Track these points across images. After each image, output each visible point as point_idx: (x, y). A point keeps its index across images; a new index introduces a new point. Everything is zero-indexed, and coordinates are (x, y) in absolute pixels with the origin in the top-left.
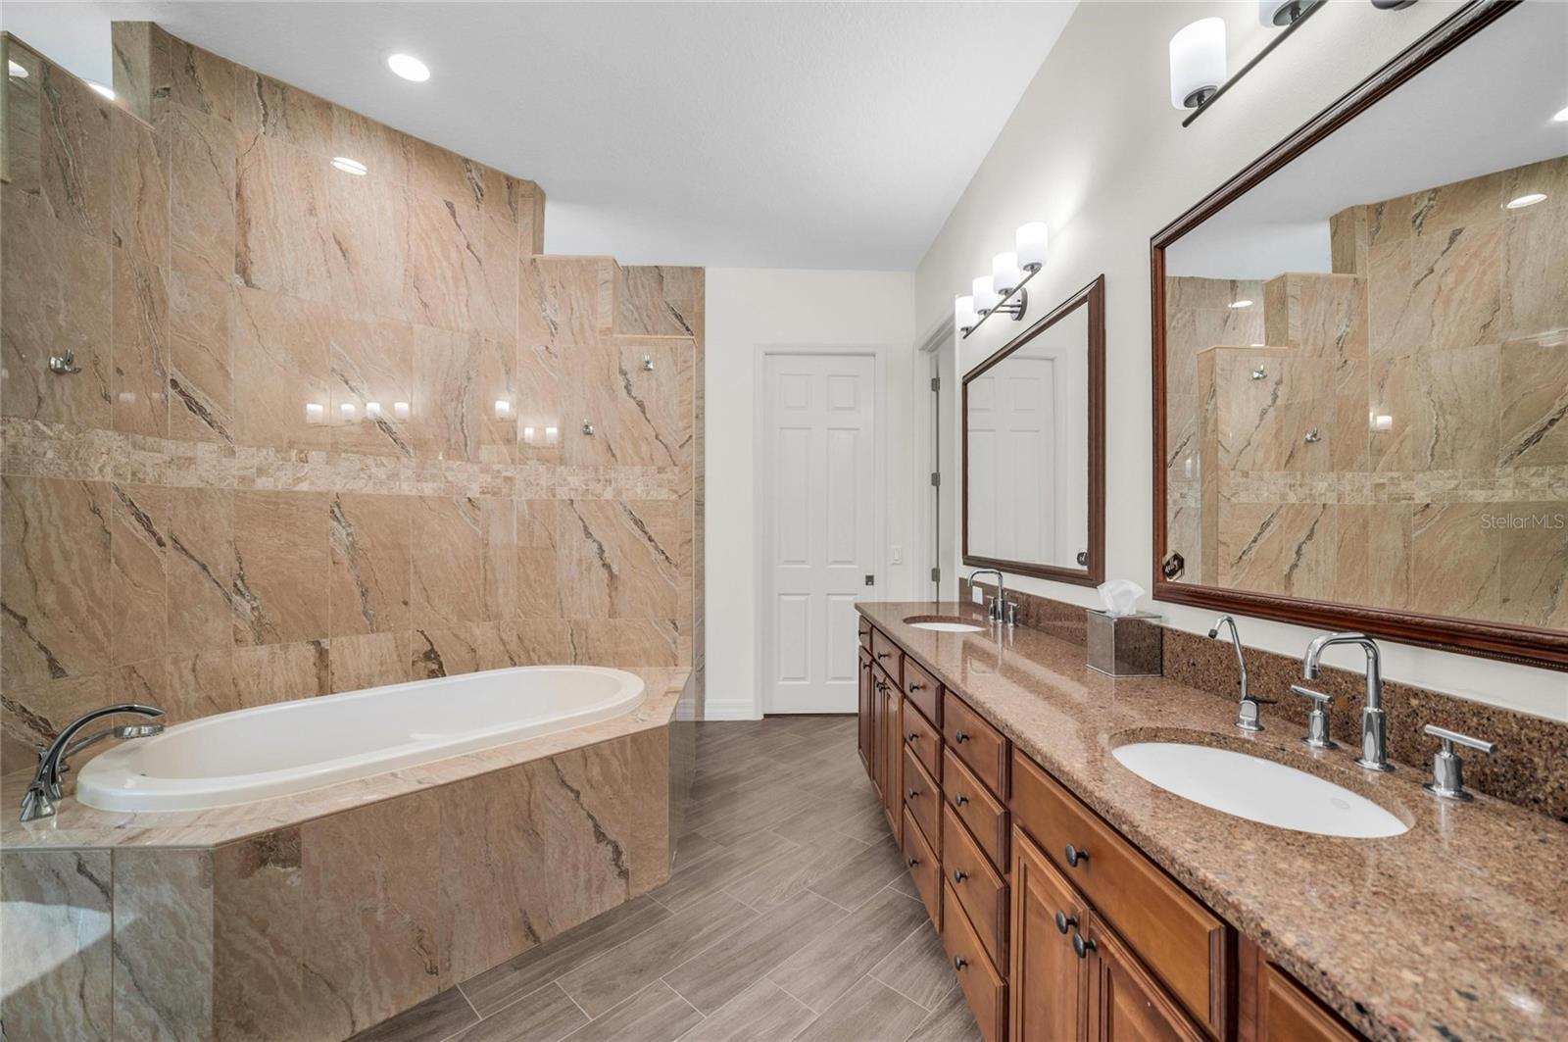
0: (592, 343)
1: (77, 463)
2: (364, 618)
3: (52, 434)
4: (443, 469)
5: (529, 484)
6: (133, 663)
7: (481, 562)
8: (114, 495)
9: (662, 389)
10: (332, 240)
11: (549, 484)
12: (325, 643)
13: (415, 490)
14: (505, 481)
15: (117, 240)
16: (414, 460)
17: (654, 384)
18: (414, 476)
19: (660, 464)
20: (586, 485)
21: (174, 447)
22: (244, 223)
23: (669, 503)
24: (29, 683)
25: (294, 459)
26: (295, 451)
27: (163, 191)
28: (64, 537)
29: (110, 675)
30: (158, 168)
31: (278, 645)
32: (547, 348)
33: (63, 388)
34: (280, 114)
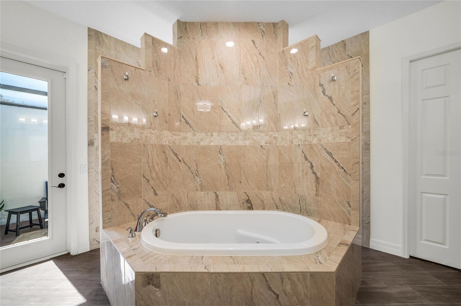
0: (307, 76)
1: (160, 140)
2: (228, 186)
3: (154, 133)
4: (252, 135)
5: (283, 139)
6: (173, 193)
7: (266, 169)
8: (169, 148)
9: (341, 88)
10: (219, 65)
11: (290, 138)
12: (218, 193)
13: (243, 143)
14: (274, 139)
15: (169, 80)
16: (243, 133)
17: (337, 86)
18: (243, 138)
19: (341, 125)
20: (305, 138)
21: (183, 134)
22: (197, 67)
23: (346, 144)
24: (150, 196)
25: (209, 135)
26: (210, 133)
27: (180, 64)
28: (157, 159)
29: (168, 196)
30: (179, 58)
31: (206, 192)
32: (289, 84)
33: (156, 120)
34: (205, 32)
